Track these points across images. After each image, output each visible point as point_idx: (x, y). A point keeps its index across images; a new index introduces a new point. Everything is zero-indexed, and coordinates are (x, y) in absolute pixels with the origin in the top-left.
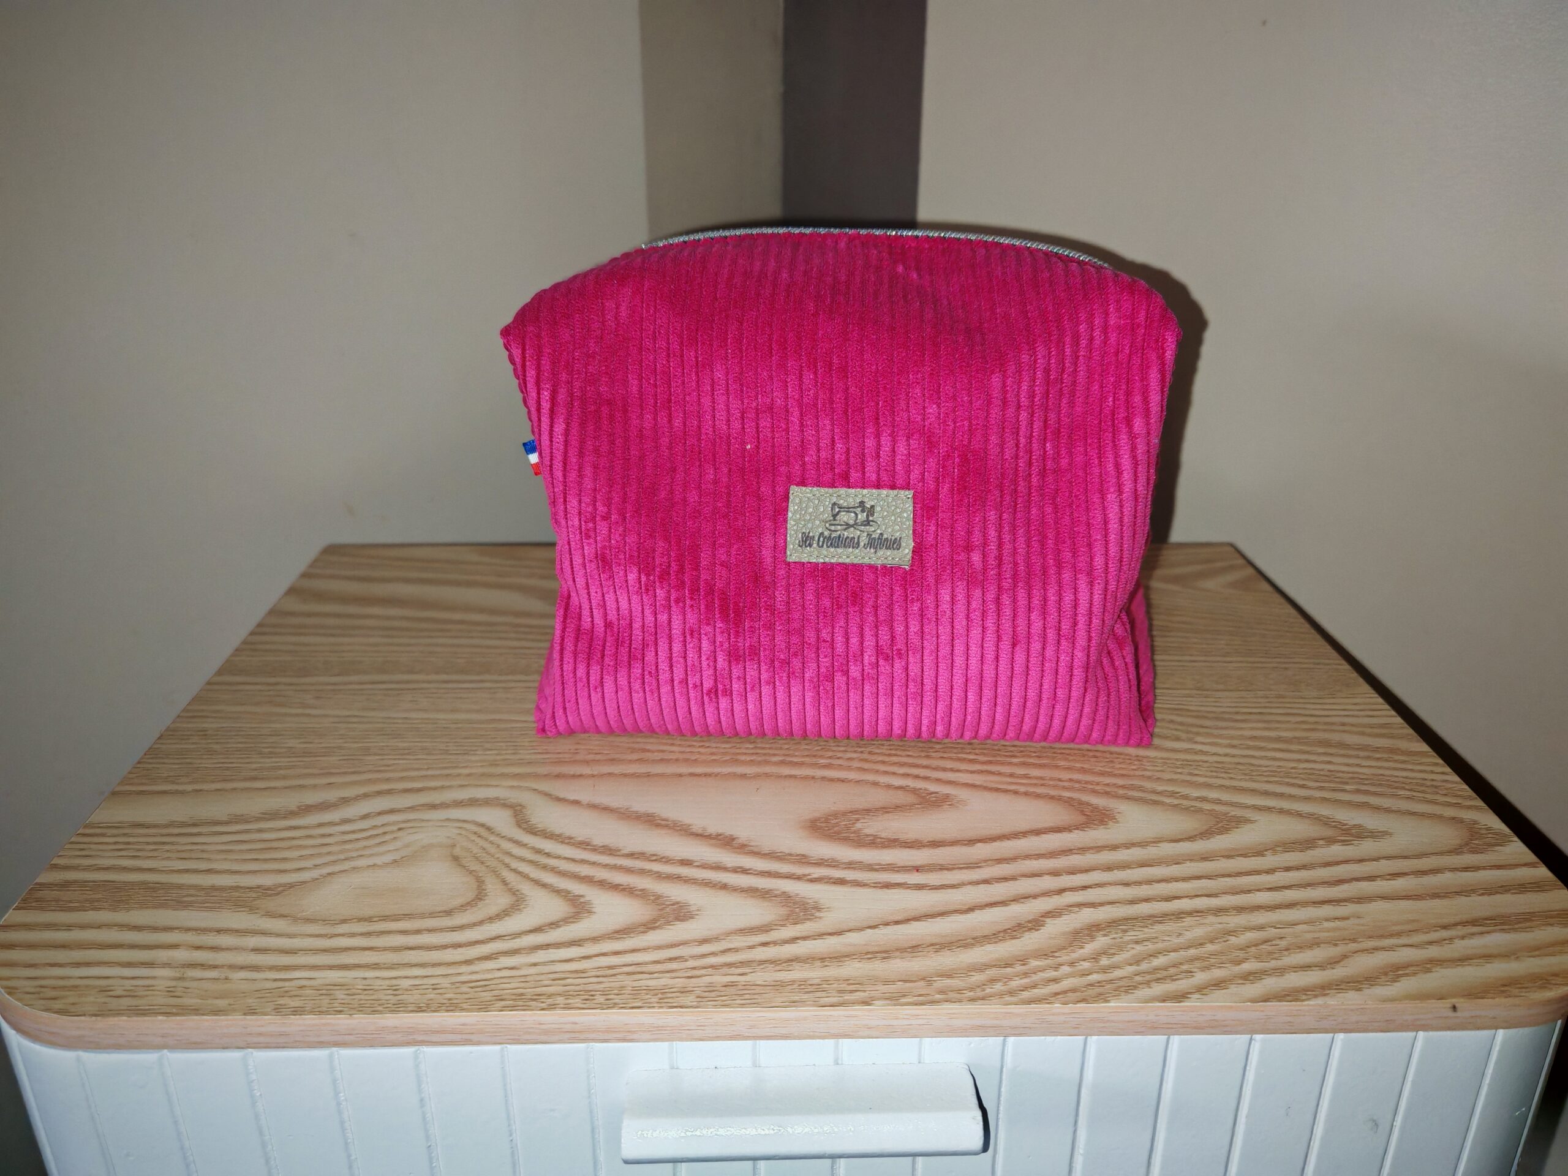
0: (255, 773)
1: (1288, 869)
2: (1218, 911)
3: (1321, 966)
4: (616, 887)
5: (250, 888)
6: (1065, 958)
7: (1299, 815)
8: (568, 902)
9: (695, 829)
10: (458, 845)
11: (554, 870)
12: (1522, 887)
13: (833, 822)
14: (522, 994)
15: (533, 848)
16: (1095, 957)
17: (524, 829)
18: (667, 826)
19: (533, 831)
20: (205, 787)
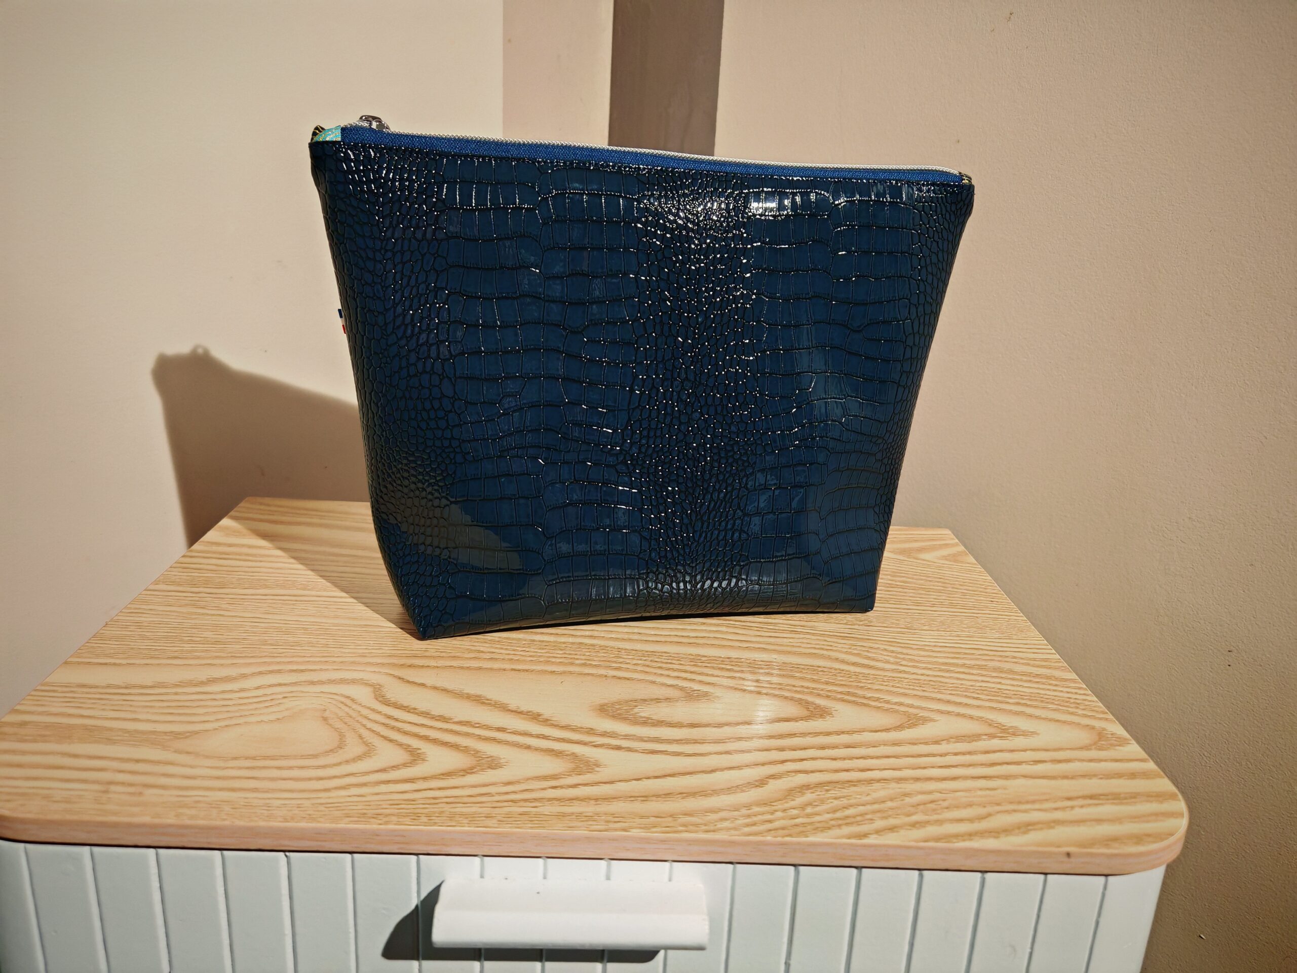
0: (176, 654)
1: (956, 754)
2: (899, 780)
3: (971, 820)
4: (445, 744)
5: (165, 733)
6: (780, 807)
7: (971, 717)
8: (409, 753)
9: (512, 707)
10: (328, 711)
11: (399, 730)
12: (1133, 775)
13: (617, 707)
14: (365, 814)
15: (385, 715)
16: (803, 807)
17: (380, 701)
18: (489, 704)
19: (387, 703)
20: (137, 662)
